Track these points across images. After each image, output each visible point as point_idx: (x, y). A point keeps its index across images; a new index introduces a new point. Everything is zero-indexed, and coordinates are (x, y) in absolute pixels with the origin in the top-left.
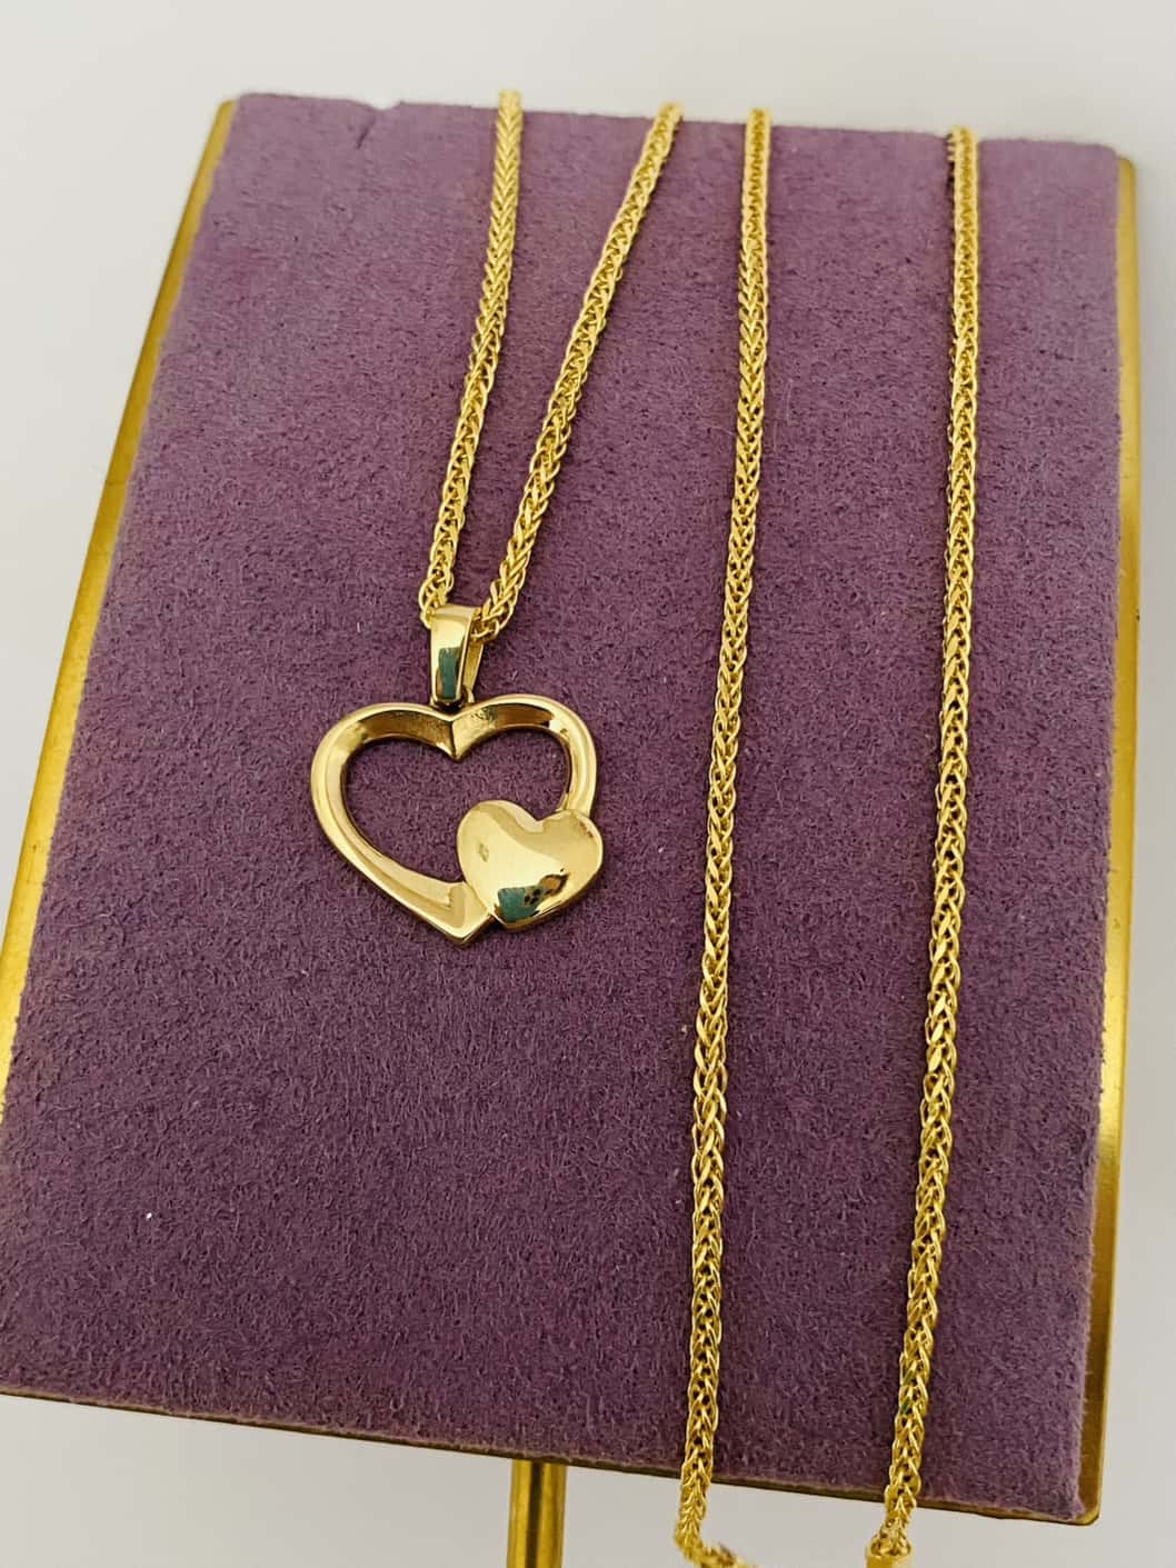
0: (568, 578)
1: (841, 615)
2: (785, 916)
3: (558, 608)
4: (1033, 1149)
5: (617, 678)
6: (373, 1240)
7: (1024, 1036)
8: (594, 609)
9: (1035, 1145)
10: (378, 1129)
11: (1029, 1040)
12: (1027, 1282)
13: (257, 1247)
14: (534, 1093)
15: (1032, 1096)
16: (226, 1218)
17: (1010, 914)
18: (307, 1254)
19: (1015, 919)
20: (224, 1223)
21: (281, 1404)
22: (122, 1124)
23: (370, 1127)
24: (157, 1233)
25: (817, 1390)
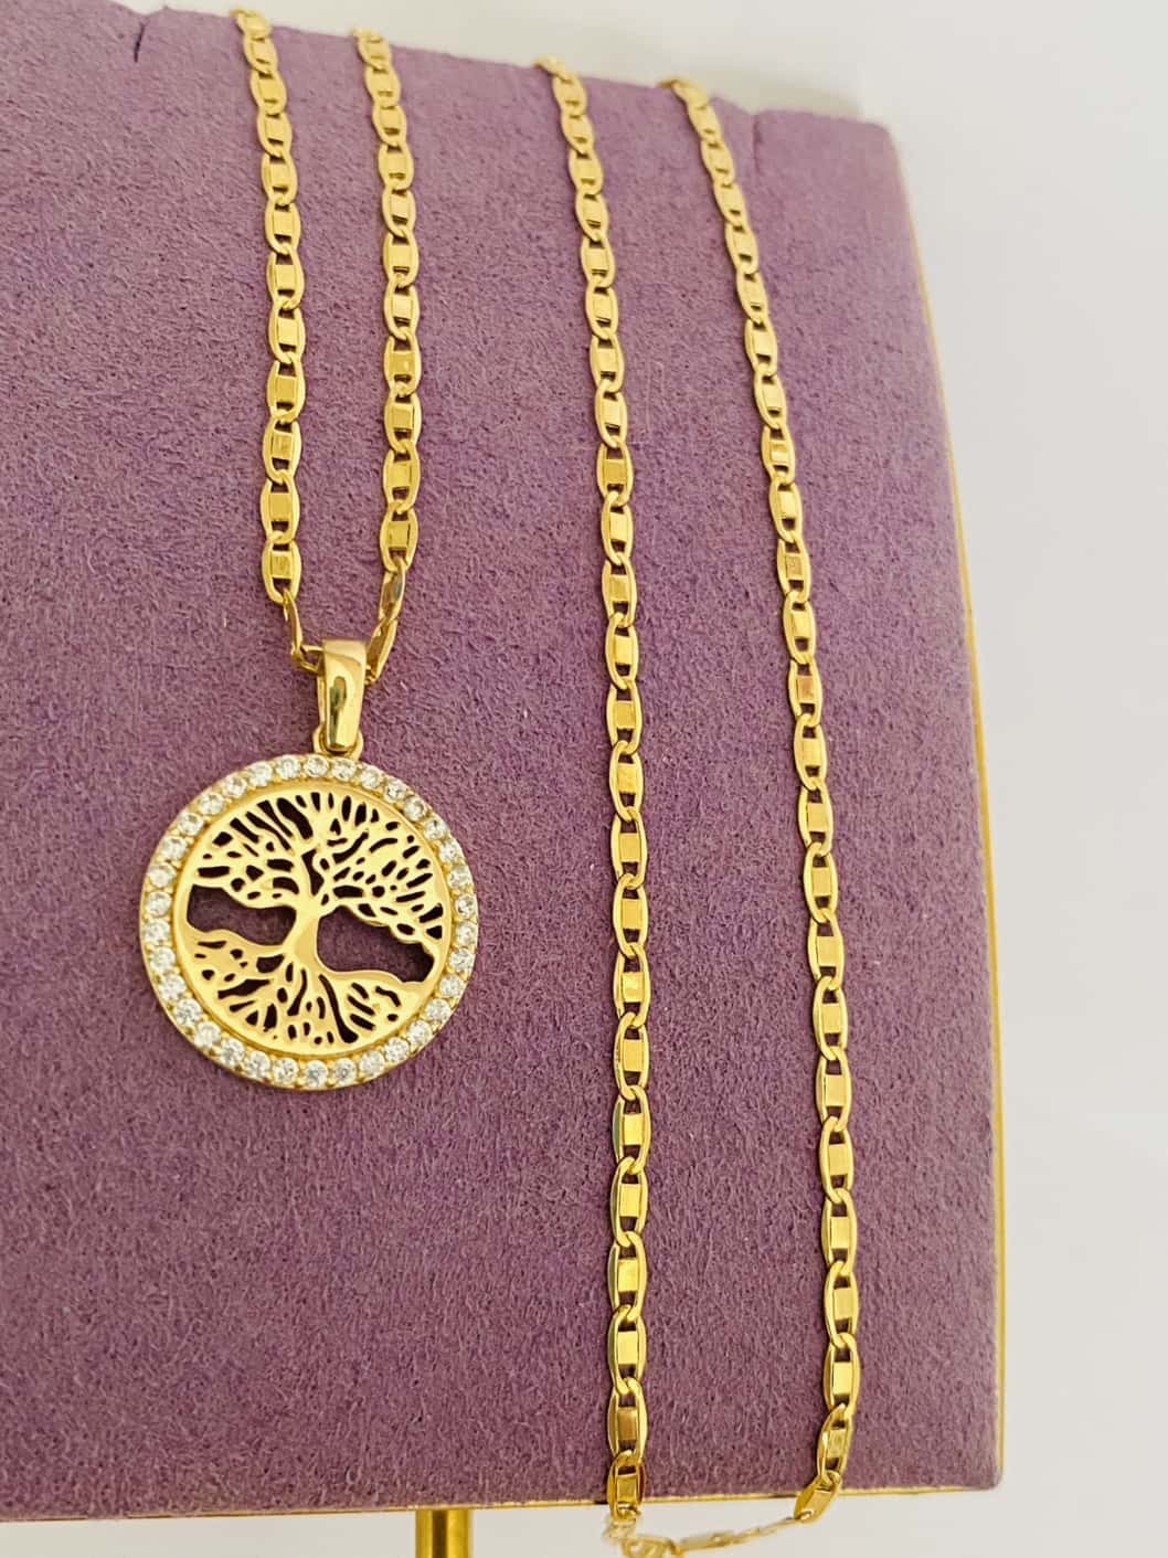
0: (463, 572)
1: (736, 614)
2: (720, 929)
3: (457, 605)
4: (950, 1143)
5: (528, 683)
6: (323, 1306)
7: (935, 1031)
8: (495, 606)
9: (952, 1137)
10: (322, 1188)
11: (939, 1035)
12: (953, 1272)
13: (194, 1330)
14: (486, 1132)
15: (947, 1091)
16: (157, 1303)
17: (915, 915)
18: (251, 1330)
19: (920, 919)
20: (157, 1309)
21: (227, 1495)
22: (25, 1210)
23: (313, 1187)
24: (79, 1328)
25: (776, 1402)
